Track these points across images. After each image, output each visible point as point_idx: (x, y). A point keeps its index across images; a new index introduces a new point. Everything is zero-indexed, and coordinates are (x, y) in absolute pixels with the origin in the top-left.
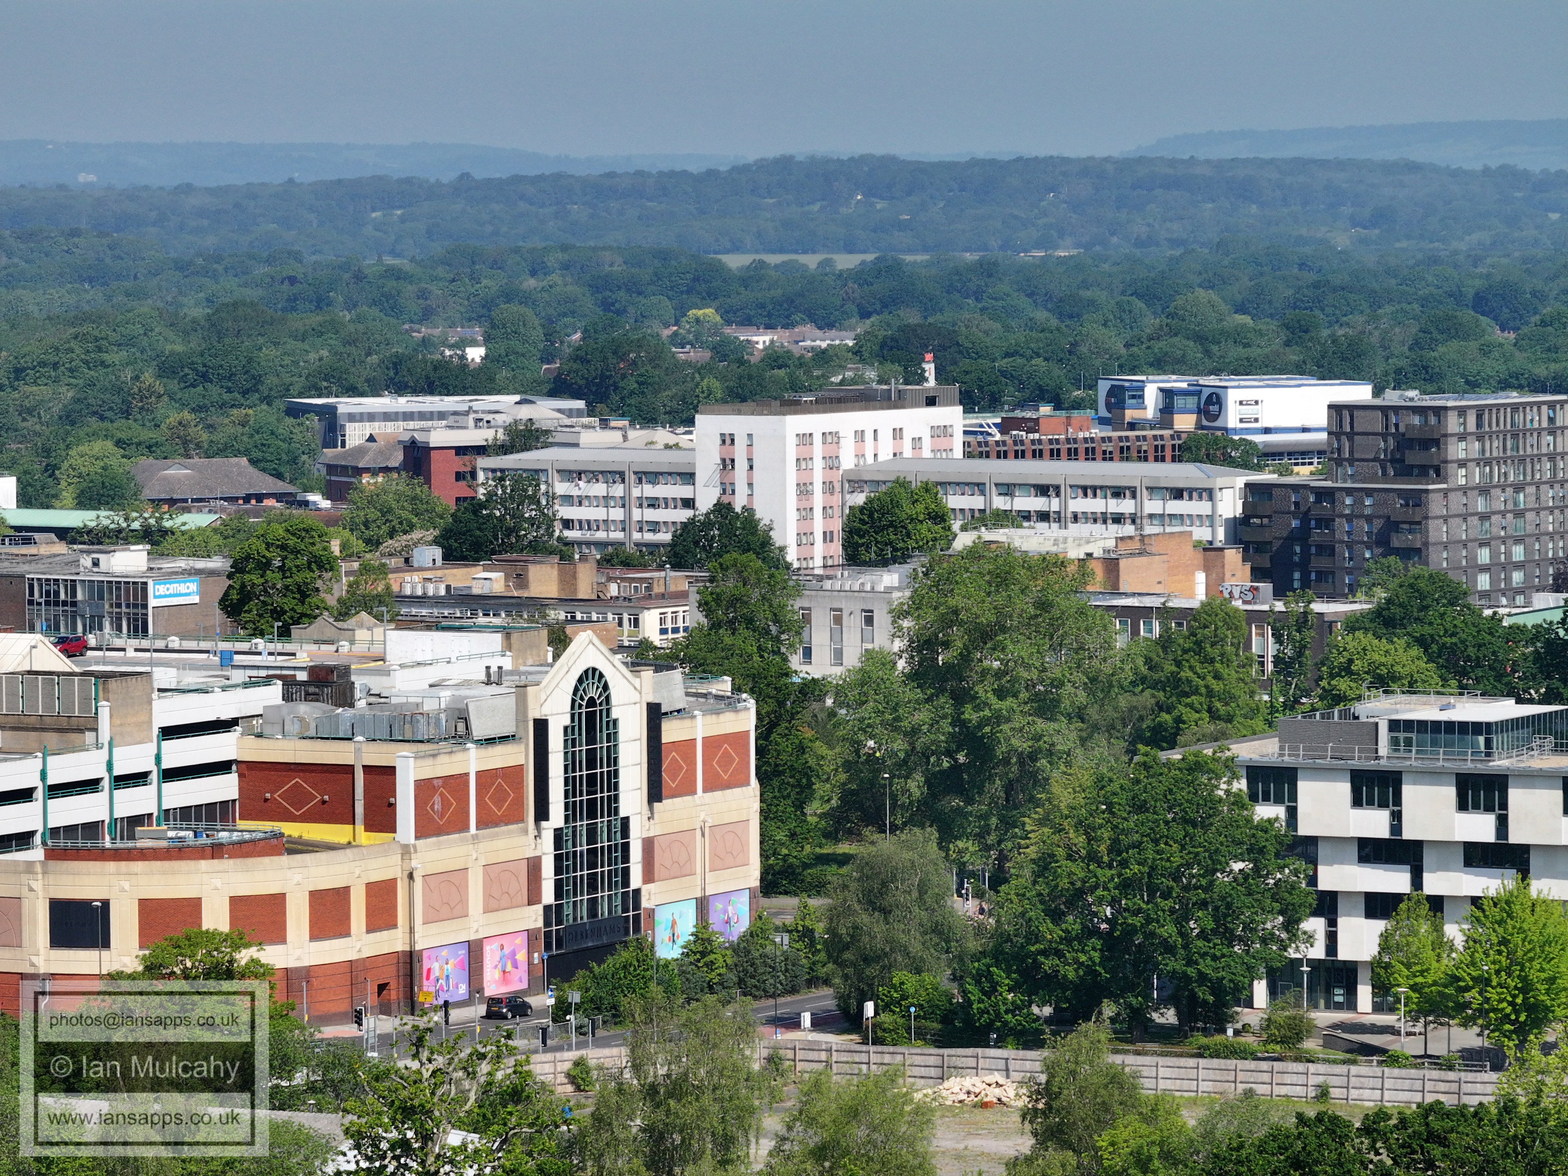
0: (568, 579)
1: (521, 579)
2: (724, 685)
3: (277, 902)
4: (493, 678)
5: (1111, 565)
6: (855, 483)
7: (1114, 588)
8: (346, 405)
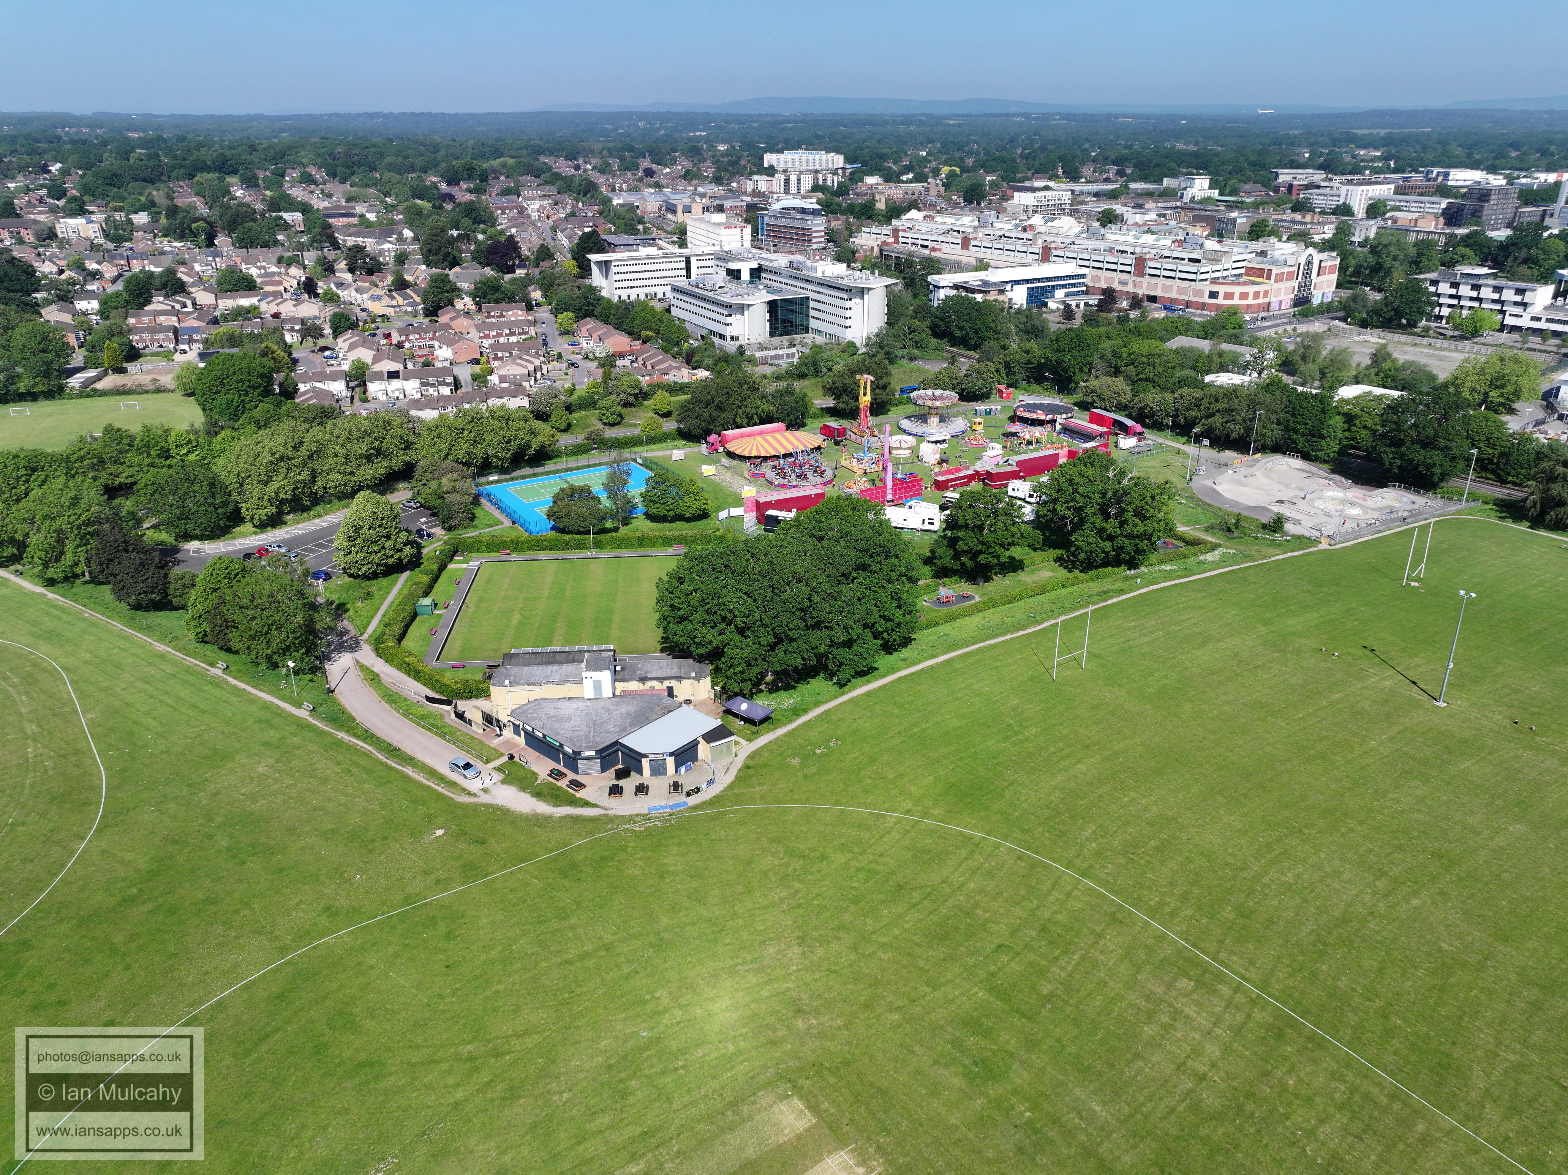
0: (1313, 218)
1: (1304, 217)
2: (1335, 254)
3: (1248, 293)
4: (1293, 254)
5: (1416, 221)
6: (1371, 199)
7: (1416, 226)
8: (1280, 171)
